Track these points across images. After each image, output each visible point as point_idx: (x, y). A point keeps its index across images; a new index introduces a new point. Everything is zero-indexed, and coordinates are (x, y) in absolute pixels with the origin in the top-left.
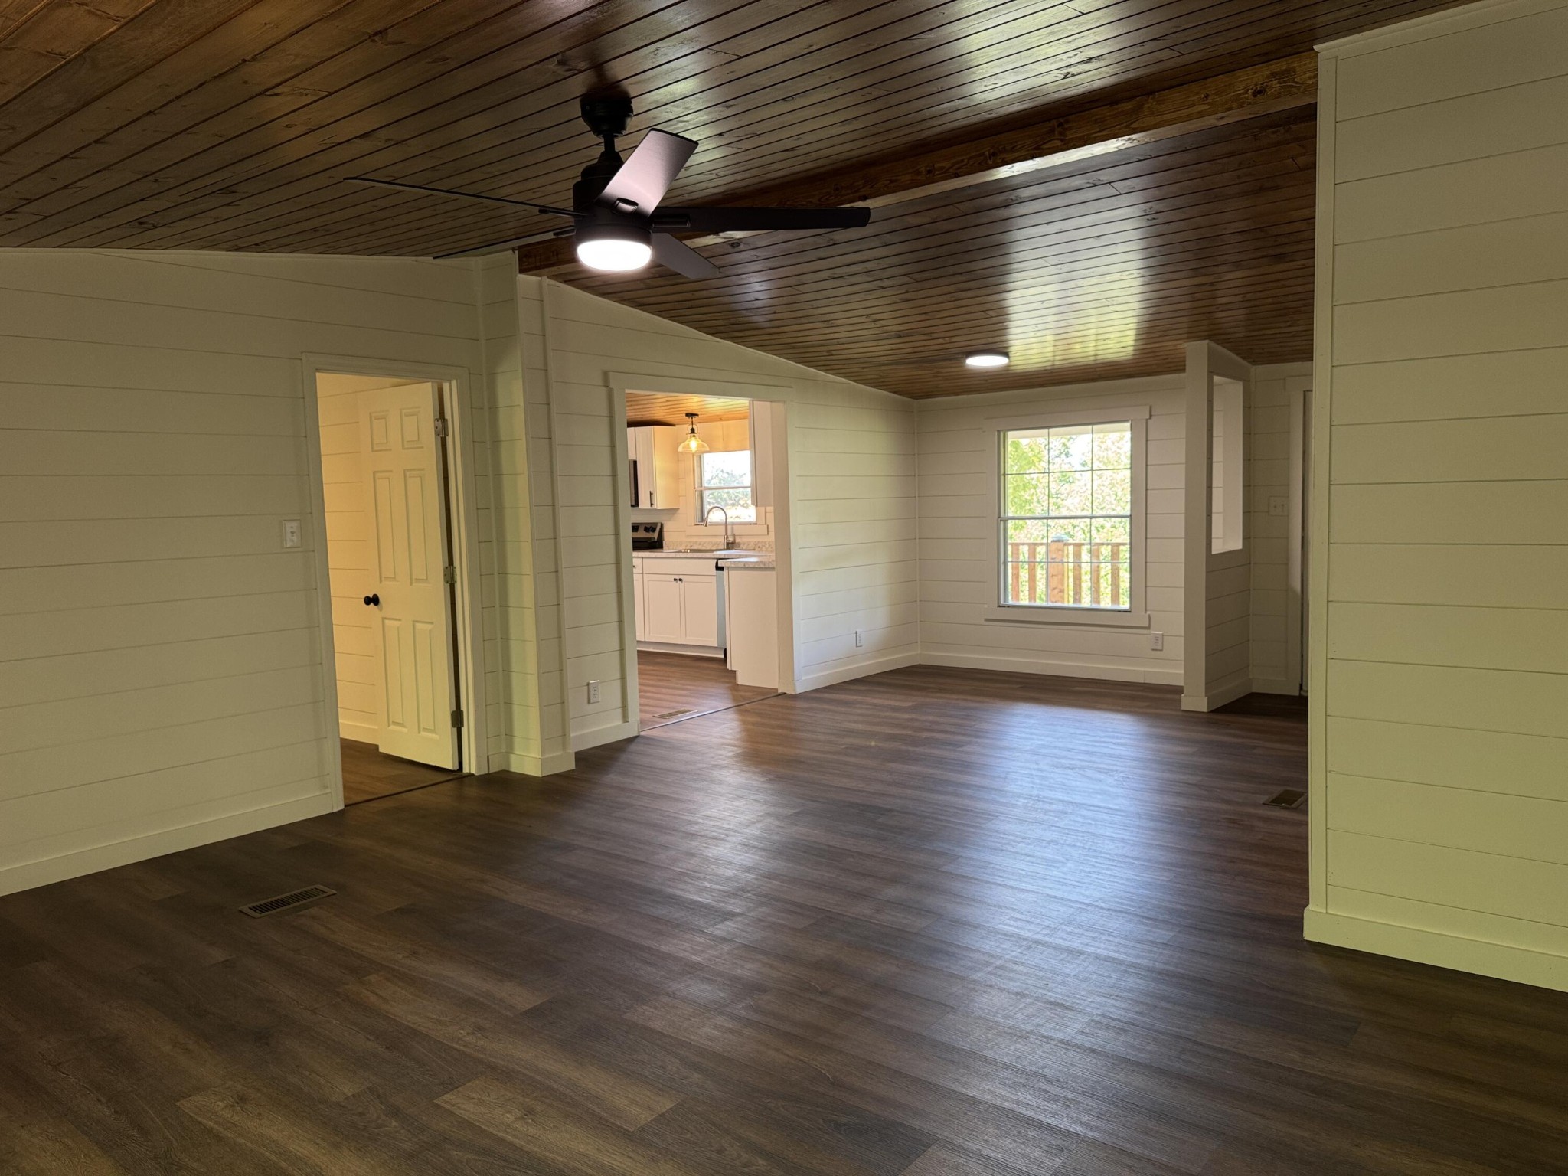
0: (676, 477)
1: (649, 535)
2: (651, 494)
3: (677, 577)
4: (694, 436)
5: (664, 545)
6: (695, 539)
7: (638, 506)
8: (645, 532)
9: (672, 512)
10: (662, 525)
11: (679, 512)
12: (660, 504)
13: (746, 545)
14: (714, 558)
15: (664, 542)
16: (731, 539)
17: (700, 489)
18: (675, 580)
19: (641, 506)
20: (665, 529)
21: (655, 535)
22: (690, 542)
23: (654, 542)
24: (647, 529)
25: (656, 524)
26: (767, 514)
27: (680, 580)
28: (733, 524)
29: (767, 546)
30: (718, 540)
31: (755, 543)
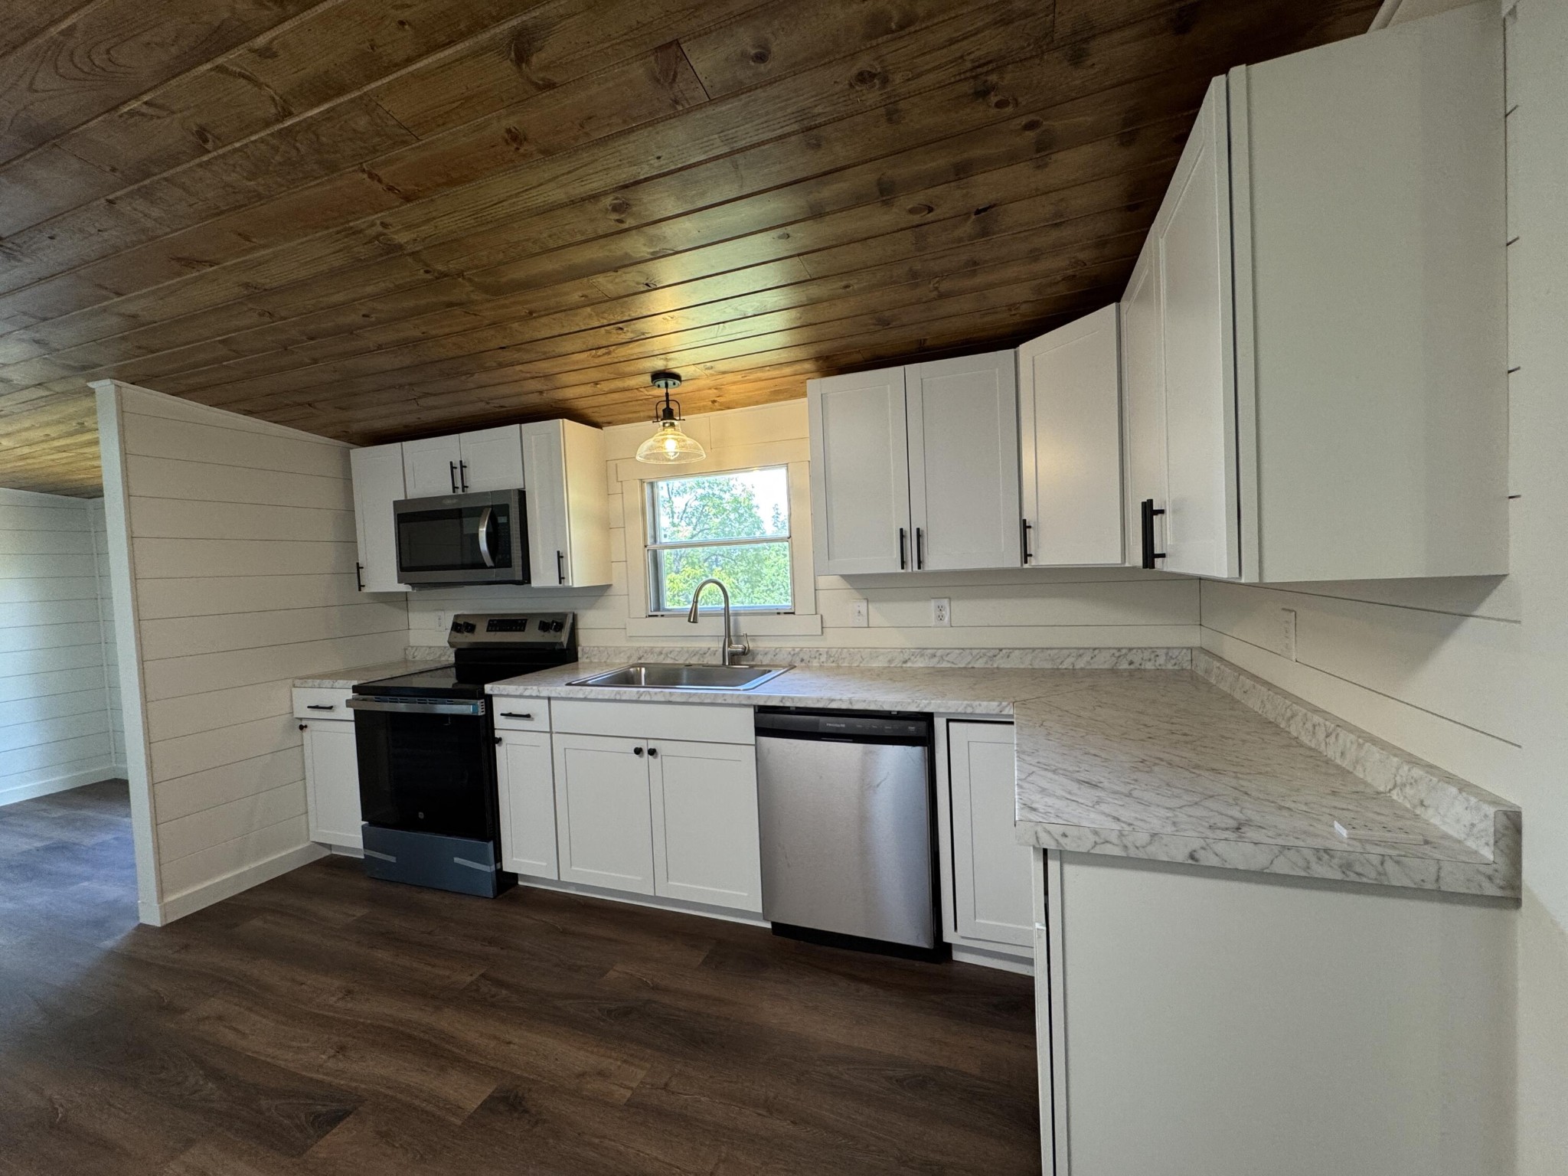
0: (607, 525)
1: (548, 637)
2: (560, 557)
3: (645, 746)
4: (672, 425)
5: (580, 655)
6: (647, 644)
7: (529, 582)
8: (541, 633)
9: (597, 593)
10: (575, 617)
12: (579, 576)
13: (769, 656)
14: (744, 706)
15: (579, 649)
16: (737, 646)
17: (654, 547)
18: (638, 751)
19: (534, 584)
20: (581, 624)
21: (564, 638)
22: (638, 649)
23: (563, 650)
24: (544, 627)
25: (565, 615)
26: (820, 594)
27: (652, 752)
30: (704, 645)
31: (792, 653)
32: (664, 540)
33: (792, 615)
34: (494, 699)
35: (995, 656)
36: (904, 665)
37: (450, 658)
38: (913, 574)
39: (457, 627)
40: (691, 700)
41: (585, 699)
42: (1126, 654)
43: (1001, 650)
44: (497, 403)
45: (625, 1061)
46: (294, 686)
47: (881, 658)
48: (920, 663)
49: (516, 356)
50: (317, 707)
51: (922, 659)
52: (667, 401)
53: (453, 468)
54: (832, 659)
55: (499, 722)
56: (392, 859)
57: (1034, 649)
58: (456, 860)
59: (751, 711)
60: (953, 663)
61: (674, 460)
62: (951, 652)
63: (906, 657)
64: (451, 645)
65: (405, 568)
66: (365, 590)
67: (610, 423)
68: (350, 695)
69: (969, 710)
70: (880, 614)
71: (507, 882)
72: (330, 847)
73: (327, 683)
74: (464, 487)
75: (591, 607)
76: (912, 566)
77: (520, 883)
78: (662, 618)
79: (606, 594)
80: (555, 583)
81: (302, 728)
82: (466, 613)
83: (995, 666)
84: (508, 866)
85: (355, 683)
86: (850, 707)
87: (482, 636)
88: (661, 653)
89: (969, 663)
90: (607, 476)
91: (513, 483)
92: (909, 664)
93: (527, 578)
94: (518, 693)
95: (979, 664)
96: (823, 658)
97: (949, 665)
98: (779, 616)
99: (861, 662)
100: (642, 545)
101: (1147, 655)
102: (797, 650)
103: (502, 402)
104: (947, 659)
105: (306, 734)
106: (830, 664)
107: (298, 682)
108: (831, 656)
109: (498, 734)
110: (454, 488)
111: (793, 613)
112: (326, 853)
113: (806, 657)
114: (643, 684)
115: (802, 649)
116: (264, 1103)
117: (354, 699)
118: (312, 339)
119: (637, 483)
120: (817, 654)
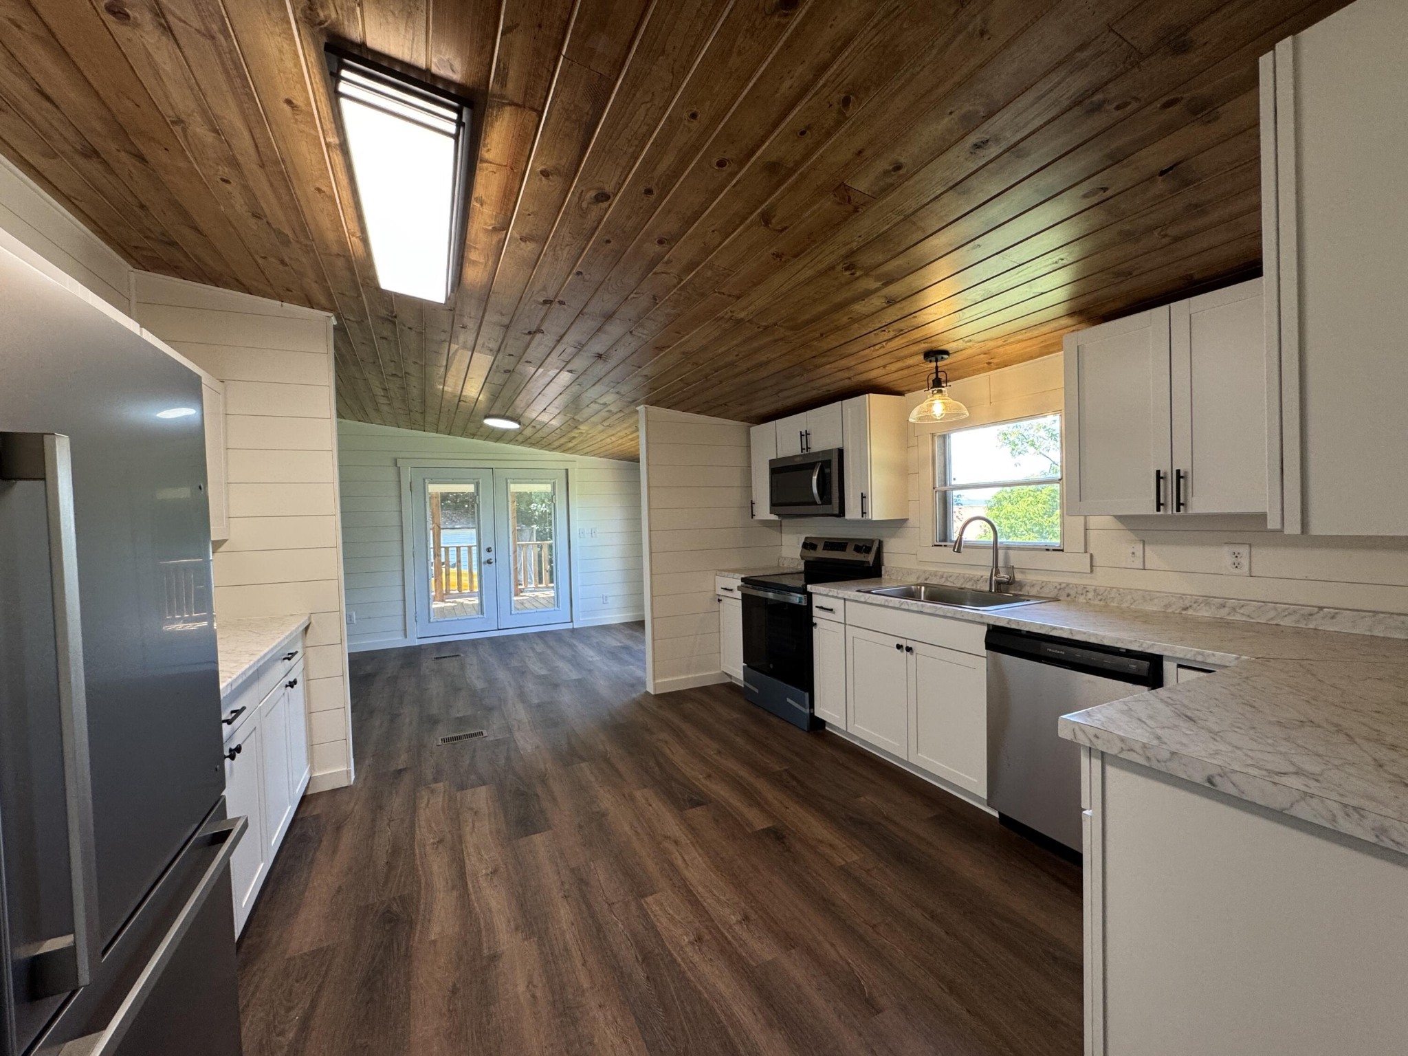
0: (905, 472)
1: (860, 557)
2: (863, 497)
3: (904, 643)
4: (940, 392)
5: (883, 572)
6: (932, 568)
7: (844, 515)
8: (855, 553)
9: (897, 525)
10: (881, 543)
11: (910, 523)
12: (878, 511)
13: (1037, 588)
14: (983, 624)
15: (883, 567)
16: (1004, 576)
17: (944, 488)
18: (899, 647)
19: (848, 516)
20: (886, 549)
21: (870, 558)
22: (925, 572)
23: (869, 567)
24: (858, 549)
25: (872, 541)
26: (1091, 534)
27: (909, 649)
28: (1008, 548)
29: (1090, 595)
30: (978, 573)
31: (1058, 587)
32: (953, 483)
33: (1061, 553)
34: (813, 596)
35: (1311, 615)
36: (1184, 612)
37: (802, 567)
38: (1173, 516)
39: (805, 546)
40: (937, 613)
41: (865, 603)
43: (1321, 608)
44: (824, 389)
45: (848, 846)
46: (716, 575)
47: (1156, 601)
48: (1204, 613)
49: (824, 360)
50: (725, 589)
51: (1207, 608)
52: (937, 372)
53: (801, 435)
54: (1099, 597)
55: (816, 612)
56: (757, 691)
57: (1375, 613)
58: (789, 700)
59: (985, 628)
60: (1249, 616)
61: (941, 419)
62: (1248, 605)
63: (1188, 603)
64: (802, 558)
65: (775, 504)
66: (755, 518)
67: (909, 391)
68: (739, 583)
69: (1199, 658)
70: (1155, 556)
71: (818, 725)
72: (730, 676)
73: (731, 575)
74: (807, 448)
75: (892, 536)
77: (827, 728)
78: (945, 548)
79: (904, 526)
80: (859, 517)
81: (719, 600)
82: (813, 536)
83: (1311, 626)
84: (818, 714)
85: (743, 576)
86: (1070, 637)
87: (821, 553)
88: (942, 577)
89: (1272, 619)
90: (907, 434)
91: (836, 445)
92: (1190, 612)
93: (842, 513)
94: (825, 593)
95: (1287, 622)
97: (1244, 619)
98: (1047, 552)
99: (1131, 604)
100: (931, 487)
102: (1064, 585)
103: (828, 388)
104: (1241, 611)
105: (721, 604)
106: (1097, 602)
107: (718, 572)
108: (1098, 594)
109: (815, 620)
110: (802, 449)
111: (1062, 551)
112: (728, 680)
113: (1073, 593)
114: (922, 599)
115: (1068, 585)
116: (673, 784)
117: (742, 586)
118: (717, 371)
119: (930, 437)
120: (1084, 591)
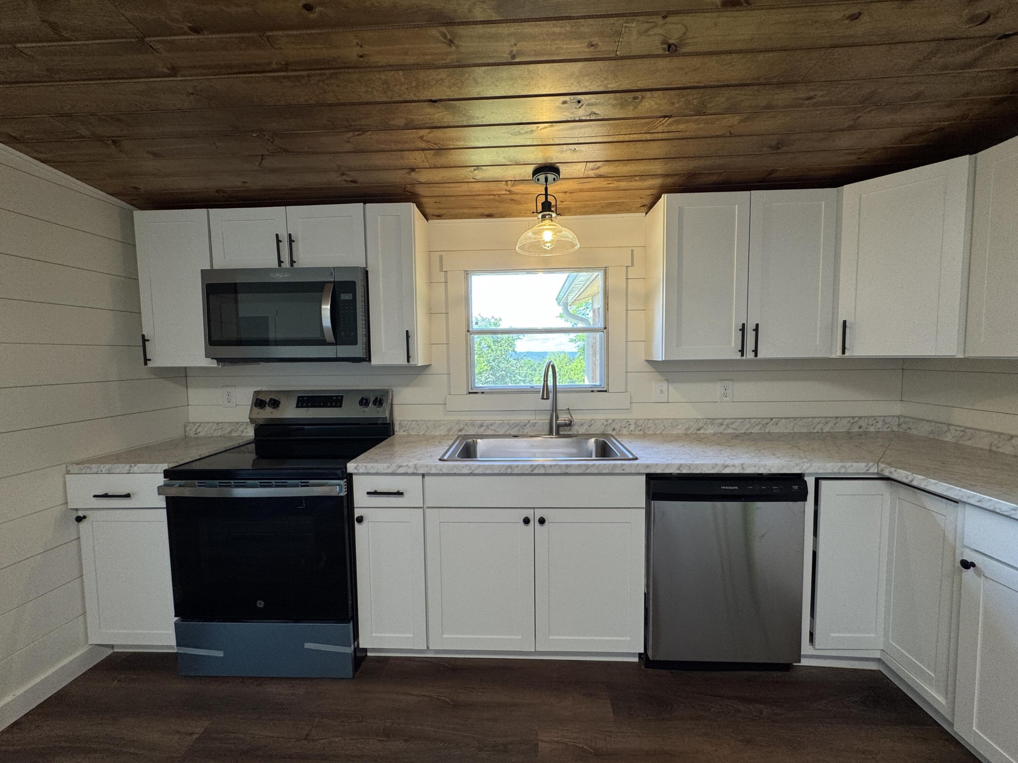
0: (429, 310)
1: (369, 413)
2: (408, 337)
3: (533, 515)
4: (550, 217)
5: (397, 428)
6: (466, 418)
7: (370, 360)
8: (360, 409)
9: (420, 372)
10: (394, 395)
15: (396, 422)
18: (526, 520)
19: (374, 361)
20: (397, 401)
21: (383, 413)
22: (458, 422)
23: (383, 425)
24: (366, 403)
25: (385, 392)
26: (629, 376)
27: (541, 520)
31: (605, 423)
33: (605, 393)
34: (354, 477)
35: (767, 424)
36: (698, 432)
39: (259, 403)
42: (858, 421)
43: (772, 419)
46: (68, 473)
47: (679, 427)
48: (710, 430)
50: (106, 496)
51: (712, 427)
52: (546, 195)
53: (278, 241)
54: (639, 428)
55: (360, 498)
56: (219, 653)
57: (795, 418)
58: (308, 645)
59: (641, 478)
60: (736, 429)
61: (551, 251)
63: (700, 425)
64: (252, 420)
65: (214, 341)
66: (150, 364)
68: (160, 480)
70: (675, 392)
72: (112, 646)
74: (292, 262)
75: (407, 385)
76: (750, 355)
77: (369, 654)
78: (483, 395)
79: (424, 373)
80: (403, 361)
81: (79, 519)
83: (767, 431)
84: (363, 643)
85: (165, 466)
86: (742, 472)
87: (290, 412)
88: (482, 426)
89: (748, 429)
90: (430, 266)
91: (355, 260)
92: (702, 431)
93: (368, 358)
94: (389, 471)
95: (755, 430)
96: (632, 427)
97: (733, 431)
98: (593, 393)
99: (663, 430)
100: (465, 330)
101: (871, 421)
102: (610, 421)
104: (731, 426)
105: (83, 525)
106: (637, 432)
107: (75, 469)
108: (638, 426)
109: (357, 513)
110: (280, 262)
111: (606, 391)
112: (110, 652)
113: (617, 427)
115: (613, 421)
117: (165, 485)
119: (462, 274)
120: (627, 425)
